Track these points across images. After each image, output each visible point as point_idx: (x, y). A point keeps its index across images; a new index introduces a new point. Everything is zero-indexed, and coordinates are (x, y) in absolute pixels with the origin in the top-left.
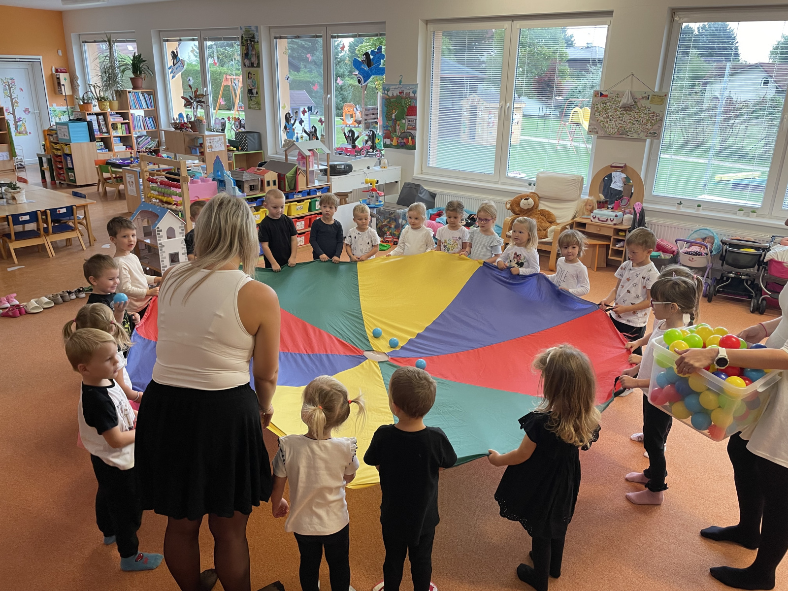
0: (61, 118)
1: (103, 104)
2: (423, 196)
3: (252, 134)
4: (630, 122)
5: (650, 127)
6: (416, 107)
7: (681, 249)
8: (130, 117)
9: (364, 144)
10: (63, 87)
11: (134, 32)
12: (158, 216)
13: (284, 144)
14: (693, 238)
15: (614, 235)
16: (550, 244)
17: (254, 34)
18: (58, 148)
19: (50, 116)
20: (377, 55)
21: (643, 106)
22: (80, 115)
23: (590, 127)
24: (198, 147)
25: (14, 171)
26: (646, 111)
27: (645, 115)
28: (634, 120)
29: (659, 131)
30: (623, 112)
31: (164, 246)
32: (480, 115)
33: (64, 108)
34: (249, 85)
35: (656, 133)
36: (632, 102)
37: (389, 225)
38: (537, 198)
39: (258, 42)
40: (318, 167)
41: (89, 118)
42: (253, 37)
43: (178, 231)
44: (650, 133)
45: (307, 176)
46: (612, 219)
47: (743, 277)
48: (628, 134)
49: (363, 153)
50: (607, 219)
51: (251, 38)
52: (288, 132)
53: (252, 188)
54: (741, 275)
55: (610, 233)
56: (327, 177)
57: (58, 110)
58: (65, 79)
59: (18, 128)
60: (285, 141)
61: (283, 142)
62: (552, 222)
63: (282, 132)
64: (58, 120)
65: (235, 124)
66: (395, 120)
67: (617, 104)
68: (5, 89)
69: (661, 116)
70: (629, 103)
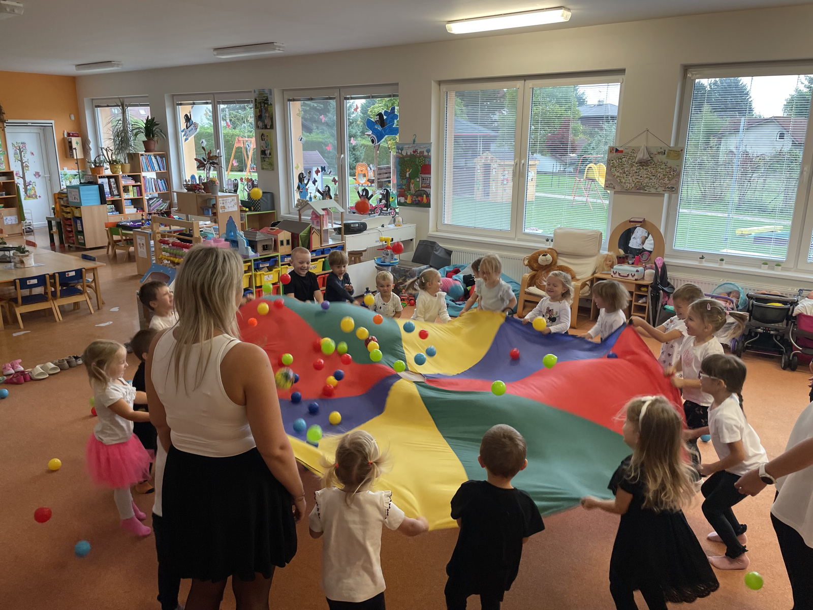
0: (72, 182)
1: (116, 168)
2: (439, 253)
4: (647, 178)
5: (668, 182)
6: (430, 165)
8: (142, 179)
9: (378, 203)
10: (74, 151)
11: (147, 96)
12: (169, 278)
13: (297, 204)
14: (718, 292)
15: (636, 291)
17: (267, 97)
18: (68, 211)
19: (61, 180)
20: (390, 116)
21: (660, 161)
22: (91, 178)
23: (607, 182)
24: (210, 208)
25: (22, 235)
26: (663, 166)
27: (661, 170)
28: (650, 175)
29: (677, 186)
30: (640, 167)
32: (493, 173)
33: (75, 172)
34: (262, 147)
35: (674, 188)
36: (648, 158)
38: (555, 255)
39: (271, 104)
40: (332, 226)
41: (100, 181)
42: (267, 100)
44: (668, 188)
45: (321, 235)
46: (633, 275)
47: (772, 332)
48: (645, 189)
49: (377, 211)
50: (628, 275)
51: (265, 100)
52: (301, 192)
54: (770, 331)
55: (632, 289)
56: (340, 236)
57: (70, 173)
58: (77, 143)
59: (28, 192)
60: (298, 200)
61: (296, 202)
63: (295, 192)
64: (69, 184)
65: (247, 184)
66: (410, 179)
67: (633, 159)
68: (16, 154)
69: (678, 171)
70: (645, 158)
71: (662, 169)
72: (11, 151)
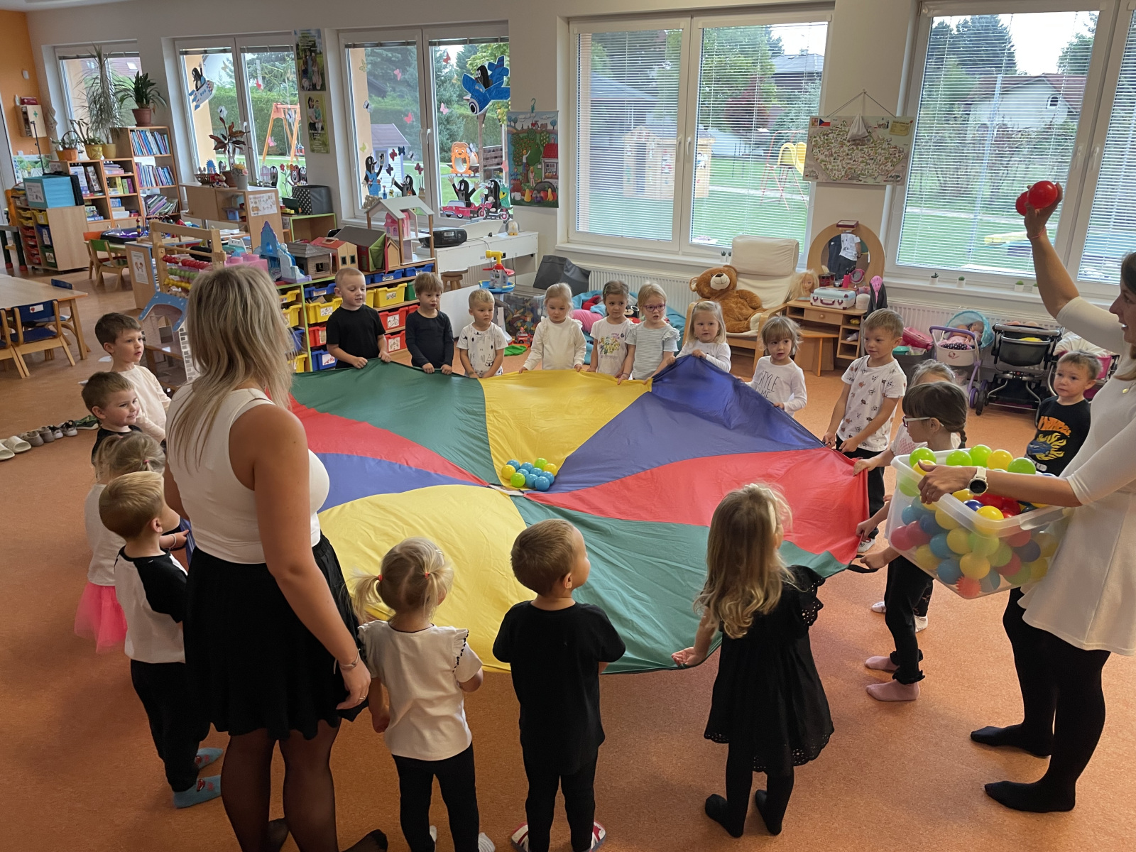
0: (32, 172)
1: (94, 150)
2: (573, 274)
3: (317, 189)
4: (862, 162)
5: (891, 168)
6: (557, 145)
7: (938, 341)
8: (135, 167)
9: (482, 201)
10: (32, 126)
11: (135, 42)
13: (364, 203)
14: (954, 324)
15: (843, 324)
16: (753, 338)
17: (314, 41)
18: (28, 216)
19: (15, 169)
20: (497, 70)
21: (881, 137)
22: (59, 166)
23: (807, 170)
24: (237, 209)
26: (885, 146)
27: (883, 151)
28: (867, 158)
29: (904, 174)
30: (853, 146)
32: (650, 156)
33: (35, 157)
34: (311, 118)
35: (899, 176)
36: (864, 133)
37: (523, 317)
38: (734, 274)
39: (321, 53)
40: (417, 235)
41: (72, 170)
42: (314, 45)
44: (890, 177)
45: (400, 249)
46: (840, 301)
47: (1024, 378)
48: (860, 179)
49: (482, 213)
50: (834, 302)
51: (311, 47)
52: (371, 185)
53: (320, 268)
54: (1022, 376)
55: (838, 321)
56: (429, 249)
57: (27, 160)
58: (36, 114)
60: (367, 198)
61: (364, 201)
62: (756, 307)
63: (362, 185)
64: (27, 174)
65: (291, 174)
66: (528, 165)
67: (843, 135)
69: (905, 152)
70: (860, 134)
71: (884, 149)
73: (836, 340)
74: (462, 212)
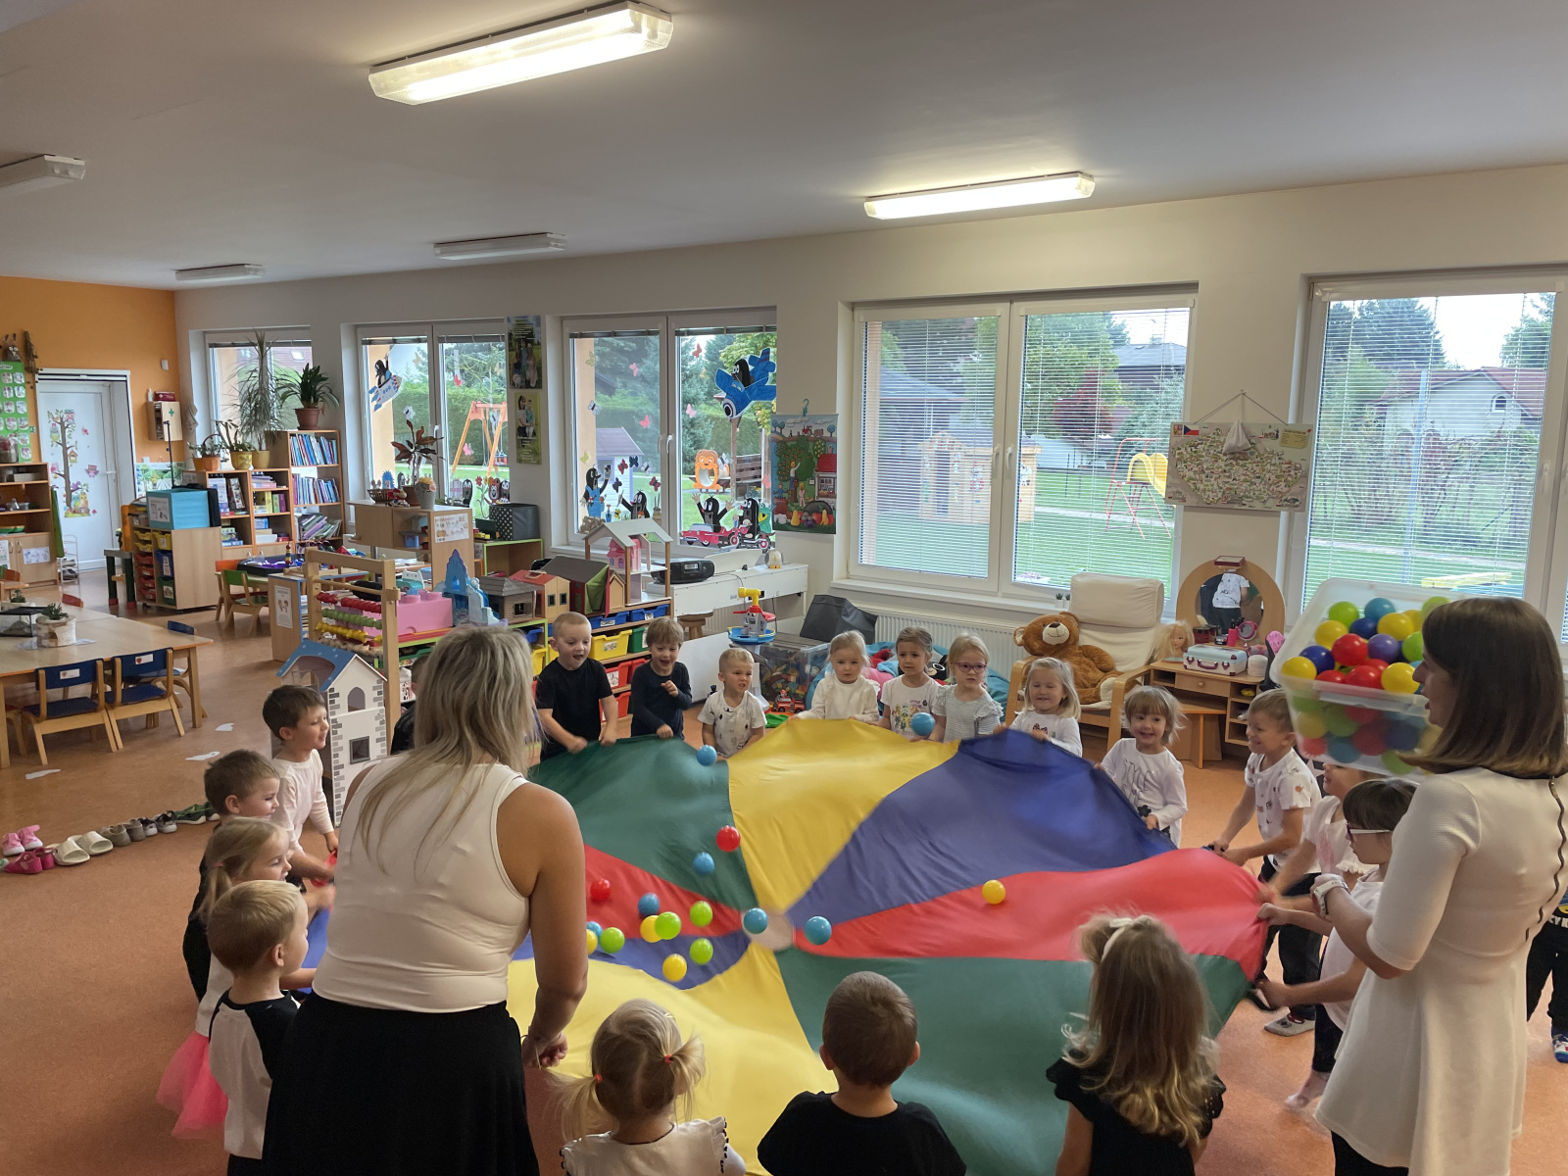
0: (158, 484)
1: (241, 458)
2: (854, 619)
3: (522, 509)
4: (1245, 481)
5: (1285, 489)
6: (836, 455)
8: (291, 479)
9: (735, 525)
10: (165, 426)
11: (308, 328)
12: (333, 666)
13: (582, 527)
15: (1232, 696)
16: (1106, 713)
17: (532, 330)
18: (147, 538)
19: (136, 480)
20: (760, 365)
21: (1268, 450)
22: (194, 477)
23: (1170, 490)
24: (418, 534)
25: (56, 583)
26: (1275, 460)
27: (1273, 468)
28: (1252, 476)
29: (1303, 496)
30: (1231, 461)
31: (340, 726)
32: (955, 470)
33: (165, 466)
34: (520, 420)
35: (1297, 500)
36: (1246, 444)
37: (784, 676)
38: (1075, 624)
39: (539, 344)
40: (649, 568)
41: (211, 483)
42: (531, 335)
43: (370, 694)
44: (1285, 500)
45: (626, 586)
46: (1226, 664)
48: (1244, 502)
49: (734, 540)
50: (1216, 665)
51: (528, 336)
52: (591, 504)
55: (1224, 691)
56: (664, 586)
57: (154, 468)
58: (171, 412)
59: (73, 503)
60: (586, 520)
61: (581, 523)
62: (1107, 669)
63: (579, 504)
64: (151, 487)
65: (490, 490)
66: (796, 480)
67: (1217, 447)
68: (54, 431)
69: (1303, 469)
70: (1240, 445)
71: (1274, 465)
72: (45, 426)
73: (1222, 718)
74: (709, 538)
